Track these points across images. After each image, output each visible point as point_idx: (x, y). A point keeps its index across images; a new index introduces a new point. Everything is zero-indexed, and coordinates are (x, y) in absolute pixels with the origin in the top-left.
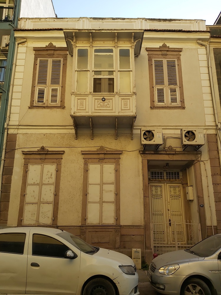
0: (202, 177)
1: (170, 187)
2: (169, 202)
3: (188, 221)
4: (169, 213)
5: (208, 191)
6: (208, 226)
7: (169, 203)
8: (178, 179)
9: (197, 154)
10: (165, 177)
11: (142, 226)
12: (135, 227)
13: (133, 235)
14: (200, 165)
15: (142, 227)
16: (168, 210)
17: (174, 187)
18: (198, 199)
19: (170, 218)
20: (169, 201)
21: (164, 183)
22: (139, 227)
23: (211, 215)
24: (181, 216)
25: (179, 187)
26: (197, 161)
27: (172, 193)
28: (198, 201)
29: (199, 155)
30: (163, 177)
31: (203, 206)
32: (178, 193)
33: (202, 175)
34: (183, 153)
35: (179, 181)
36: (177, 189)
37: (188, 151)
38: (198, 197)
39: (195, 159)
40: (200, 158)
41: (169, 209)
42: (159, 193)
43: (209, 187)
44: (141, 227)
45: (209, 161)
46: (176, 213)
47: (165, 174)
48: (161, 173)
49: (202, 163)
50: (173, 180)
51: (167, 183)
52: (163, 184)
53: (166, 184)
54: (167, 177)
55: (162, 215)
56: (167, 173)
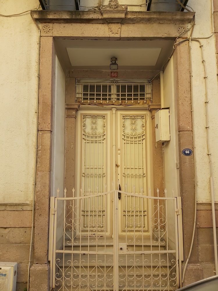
0: (193, 79)
1: (124, 117)
2: (119, 150)
3: (158, 191)
4: (119, 172)
5: (206, 116)
6: (201, 202)
7: (119, 152)
8: (142, 101)
9: (183, 21)
10: (114, 97)
11: (27, 205)
12: (8, 208)
13: (5, 228)
14: (189, 48)
15: (29, 208)
16: (117, 166)
17: (133, 118)
18: (179, 135)
19: (119, 183)
20: (119, 147)
21: (111, 109)
22: (19, 208)
23: (211, 174)
24: (145, 178)
25: (142, 117)
26: (181, 40)
27: (128, 131)
28: (179, 141)
29: (189, 26)
30: (110, 95)
31: (191, 153)
32: (139, 131)
33: (193, 74)
34: (147, 17)
35: (144, 104)
36: (139, 122)
37: (160, 13)
38: (180, 130)
39: (178, 35)
40: (189, 33)
41: (119, 164)
42: (100, 130)
43: (209, 105)
44: (25, 208)
45: (213, 40)
46: (133, 172)
47: (114, 90)
48: (105, 87)
49: (194, 45)
50: (130, 102)
51: (117, 109)
52: (108, 113)
53: (114, 111)
54: (118, 95)
55: (104, 176)
56: (118, 87)
